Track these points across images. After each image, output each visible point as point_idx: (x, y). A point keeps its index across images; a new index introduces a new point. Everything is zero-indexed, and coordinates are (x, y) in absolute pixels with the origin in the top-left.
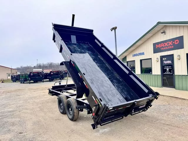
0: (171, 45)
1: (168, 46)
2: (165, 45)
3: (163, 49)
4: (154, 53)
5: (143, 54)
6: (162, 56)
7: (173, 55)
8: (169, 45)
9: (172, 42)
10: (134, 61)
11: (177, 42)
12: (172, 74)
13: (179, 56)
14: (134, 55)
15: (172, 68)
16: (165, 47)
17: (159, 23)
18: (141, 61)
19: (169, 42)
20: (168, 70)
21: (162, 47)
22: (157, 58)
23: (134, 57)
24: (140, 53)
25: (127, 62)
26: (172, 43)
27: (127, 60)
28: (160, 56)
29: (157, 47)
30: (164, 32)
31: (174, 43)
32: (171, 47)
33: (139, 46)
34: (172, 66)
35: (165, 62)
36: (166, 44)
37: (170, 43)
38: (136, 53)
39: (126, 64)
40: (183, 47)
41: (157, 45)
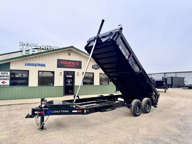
0: (73, 65)
2: (68, 63)
3: (67, 66)
4: (57, 67)
5: (44, 65)
6: (65, 71)
7: (74, 72)
8: (72, 64)
11: (77, 64)
12: (73, 85)
14: (29, 65)
15: (73, 80)
17: (72, 47)
20: (69, 82)
21: (66, 64)
22: (61, 72)
26: (74, 63)
27: (11, 68)
30: (70, 54)
31: (75, 64)
34: (73, 79)
35: (68, 76)
36: (70, 63)
37: (73, 63)
38: (31, 62)
39: (9, 73)
40: (81, 68)
41: (61, 62)
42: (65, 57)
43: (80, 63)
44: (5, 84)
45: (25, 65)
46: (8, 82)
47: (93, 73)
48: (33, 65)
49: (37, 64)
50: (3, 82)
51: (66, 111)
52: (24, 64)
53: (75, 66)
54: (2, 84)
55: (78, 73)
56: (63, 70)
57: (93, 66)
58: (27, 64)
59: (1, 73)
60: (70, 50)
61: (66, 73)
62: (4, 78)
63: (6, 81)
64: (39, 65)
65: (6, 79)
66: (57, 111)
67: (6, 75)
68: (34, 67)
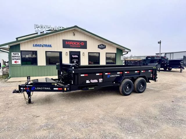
0: (78, 45)
1: (76, 45)
2: (73, 43)
3: (72, 46)
5: (50, 46)
6: (71, 51)
7: (80, 52)
9: (79, 43)
11: (83, 44)
12: (78, 65)
14: (36, 45)
15: (78, 60)
16: (74, 45)
17: (76, 26)
20: (75, 62)
21: (71, 45)
22: (67, 53)
26: (79, 44)
27: (21, 50)
28: (70, 51)
29: (66, 44)
30: (74, 34)
31: (80, 44)
35: (73, 56)
36: (75, 43)
37: (78, 43)
38: (39, 43)
39: (20, 54)
40: (86, 48)
41: (66, 42)
42: (70, 37)
43: (85, 42)
44: (18, 63)
46: (19, 62)
47: (99, 53)
48: (40, 46)
49: (44, 45)
50: (15, 62)
51: (48, 88)
52: (33, 45)
53: (80, 46)
54: (15, 63)
55: (83, 53)
56: (68, 50)
57: (99, 46)
58: (34, 45)
59: (13, 54)
60: (75, 30)
61: (71, 53)
62: (16, 58)
63: (18, 61)
64: (46, 46)
65: (18, 59)
66: (40, 88)
67: (18, 55)
68: (41, 47)
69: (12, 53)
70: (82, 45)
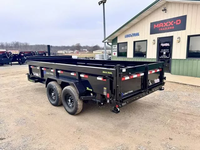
1: (167, 27)
2: (164, 25)
4: (150, 34)
6: (159, 38)
7: (172, 37)
8: (169, 25)
9: (173, 21)
10: (127, 42)
11: (178, 22)
12: (169, 58)
13: (179, 38)
14: (127, 36)
15: (170, 51)
16: (164, 27)
18: (135, 42)
19: (169, 22)
20: (164, 53)
21: (161, 27)
22: (154, 40)
23: (126, 38)
24: (134, 33)
25: (118, 44)
26: (173, 23)
27: (118, 42)
28: (158, 38)
29: (154, 28)
30: (165, 10)
31: (175, 23)
32: (171, 28)
33: (134, 25)
34: (170, 48)
35: (163, 45)
36: (166, 24)
37: (171, 23)
39: (117, 46)
40: (184, 29)
41: (155, 25)
42: (160, 17)
44: (115, 55)
45: (125, 37)
49: (133, 34)
56: (156, 36)
60: (167, 3)
61: (160, 40)
65: (116, 51)
67: (116, 48)
68: (131, 37)
69: (113, 46)
70: (177, 24)
